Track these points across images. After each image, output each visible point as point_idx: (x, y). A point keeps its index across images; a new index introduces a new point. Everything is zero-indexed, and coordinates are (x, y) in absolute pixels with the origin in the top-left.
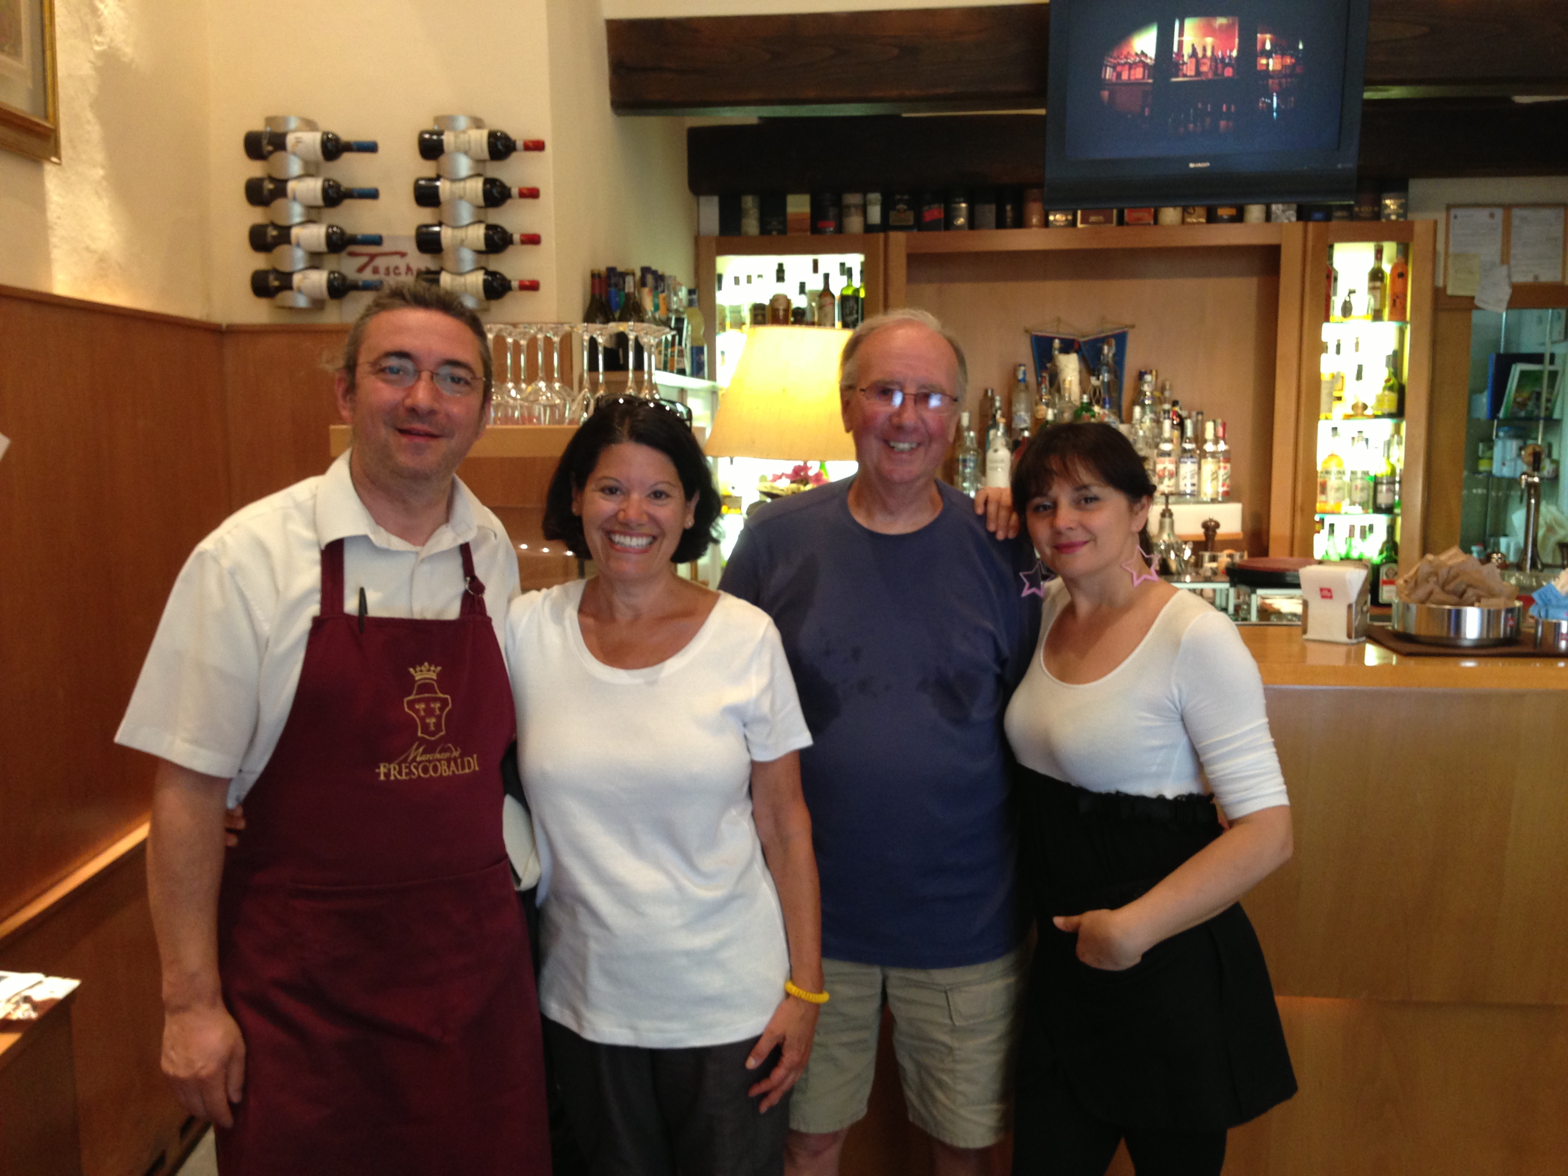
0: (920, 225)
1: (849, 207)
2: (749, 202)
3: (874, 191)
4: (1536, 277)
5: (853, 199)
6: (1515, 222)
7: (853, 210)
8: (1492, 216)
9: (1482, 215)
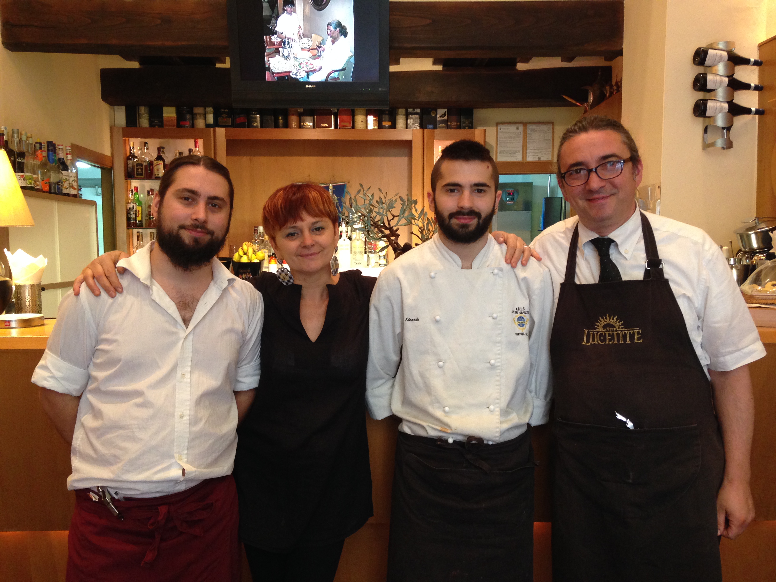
0: (234, 125)
1: (196, 114)
2: (143, 110)
3: (209, 107)
4: (539, 158)
5: (198, 110)
6: (529, 132)
7: (198, 116)
8: (518, 128)
9: (512, 129)
